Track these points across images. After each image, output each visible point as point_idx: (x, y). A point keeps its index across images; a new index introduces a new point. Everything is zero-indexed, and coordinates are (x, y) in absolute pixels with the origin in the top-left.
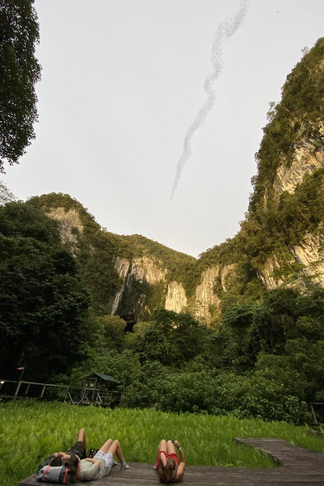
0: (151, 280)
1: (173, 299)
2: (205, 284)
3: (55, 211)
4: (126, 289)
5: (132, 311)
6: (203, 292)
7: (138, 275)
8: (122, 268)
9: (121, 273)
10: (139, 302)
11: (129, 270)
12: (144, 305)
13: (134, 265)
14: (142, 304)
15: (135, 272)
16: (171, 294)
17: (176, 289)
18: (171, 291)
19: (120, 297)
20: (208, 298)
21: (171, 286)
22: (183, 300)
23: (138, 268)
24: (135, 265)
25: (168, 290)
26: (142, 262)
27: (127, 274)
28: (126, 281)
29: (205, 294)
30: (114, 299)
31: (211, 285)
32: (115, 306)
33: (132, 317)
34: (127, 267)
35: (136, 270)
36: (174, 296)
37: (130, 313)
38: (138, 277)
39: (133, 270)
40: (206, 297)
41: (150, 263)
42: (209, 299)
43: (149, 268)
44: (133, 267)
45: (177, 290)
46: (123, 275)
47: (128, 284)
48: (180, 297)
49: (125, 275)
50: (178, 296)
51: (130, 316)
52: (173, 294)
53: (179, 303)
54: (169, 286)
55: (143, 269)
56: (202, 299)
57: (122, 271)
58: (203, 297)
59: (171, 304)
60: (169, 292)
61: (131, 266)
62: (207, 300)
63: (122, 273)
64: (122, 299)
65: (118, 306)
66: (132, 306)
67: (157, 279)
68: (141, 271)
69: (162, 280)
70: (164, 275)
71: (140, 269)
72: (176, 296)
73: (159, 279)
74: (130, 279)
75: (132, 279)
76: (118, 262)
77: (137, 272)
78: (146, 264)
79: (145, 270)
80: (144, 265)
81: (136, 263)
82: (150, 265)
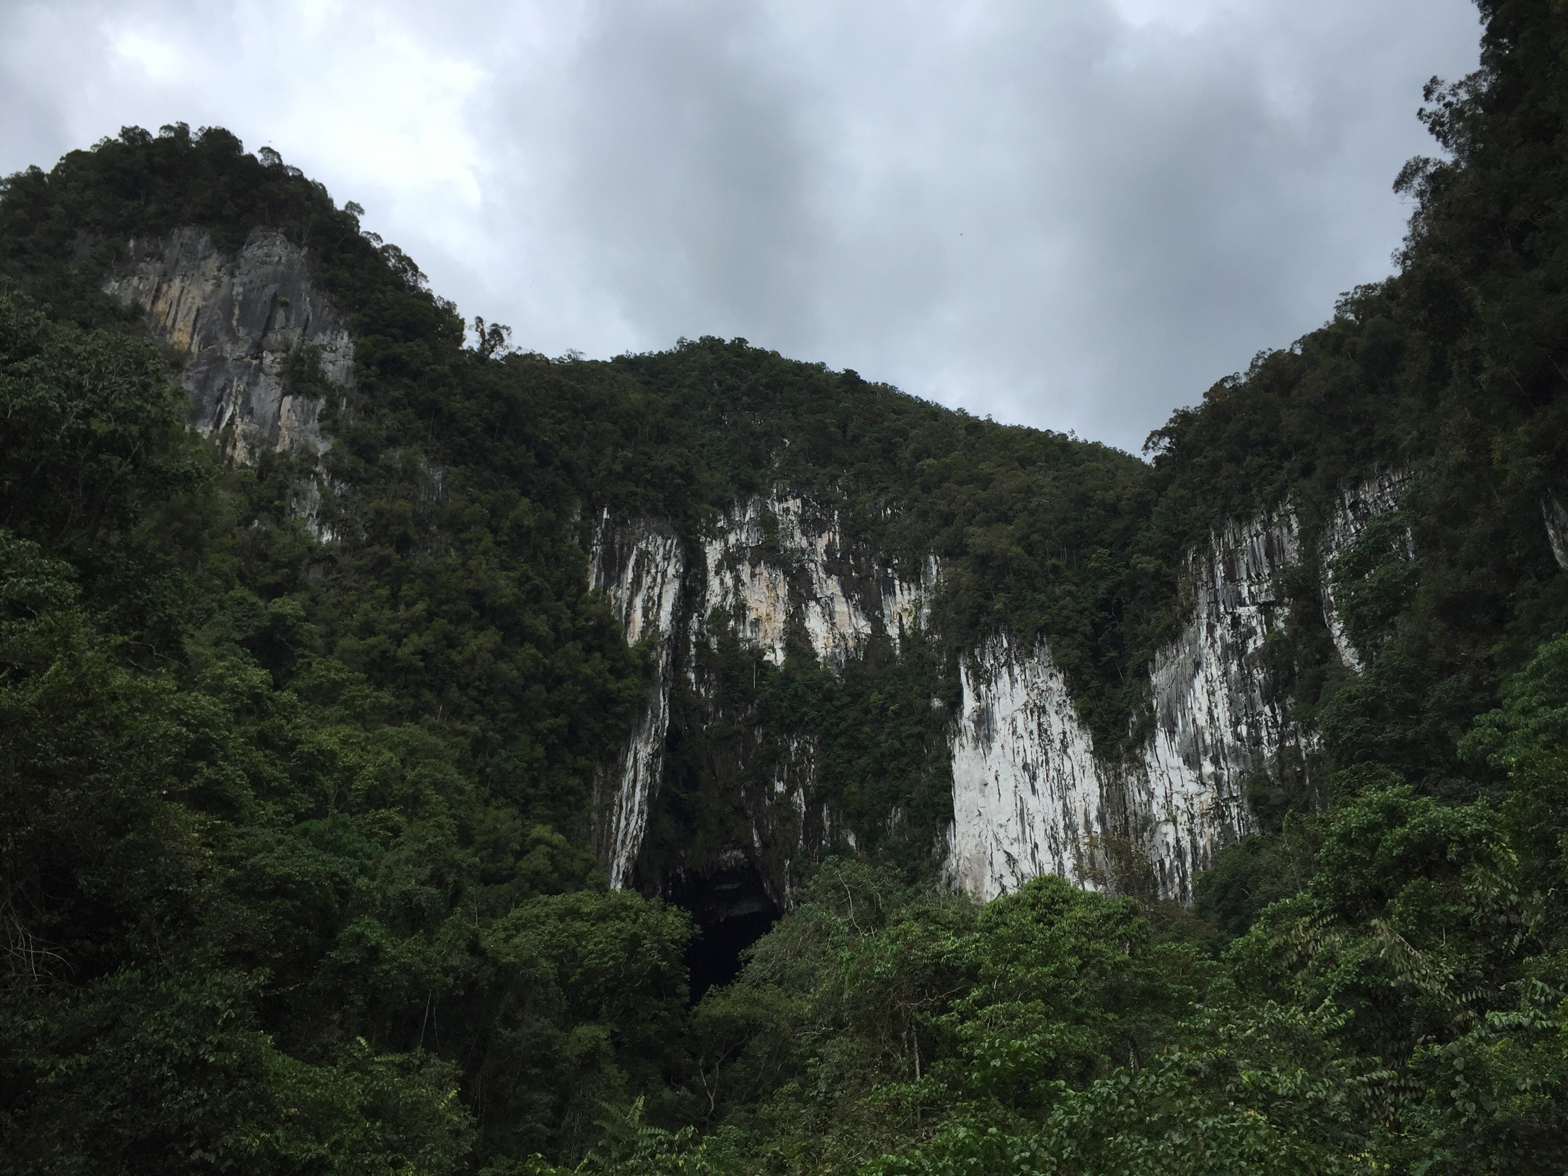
0: (843, 637)
1: (996, 746)
2: (1211, 629)
3: (161, 258)
4: (685, 707)
5: (748, 848)
6: (1199, 681)
7: (752, 615)
9: (638, 616)
10: (780, 787)
11: (683, 586)
12: (814, 803)
13: (713, 553)
14: (799, 798)
15: (730, 599)
16: (984, 718)
17: (1013, 681)
18: (979, 697)
19: (650, 767)
20: (1235, 723)
21: (975, 670)
22: (1065, 746)
23: (745, 571)
24: (726, 552)
25: (960, 695)
26: (768, 523)
27: (681, 617)
28: (677, 663)
29: (1211, 693)
30: (616, 786)
31: (1252, 632)
32: (631, 822)
33: (749, 878)
34: (671, 571)
35: (738, 580)
36: (1002, 727)
37: (730, 856)
38: (756, 623)
39: (714, 583)
40: (1222, 713)
41: (819, 525)
42: (1243, 729)
43: (821, 557)
44: (711, 563)
45: (1020, 685)
46: (650, 623)
47: (692, 676)
48: (1042, 731)
49: (665, 621)
50: (1033, 726)
51: (733, 874)
52: (998, 716)
53: (1041, 773)
54: (963, 670)
55: (779, 573)
56: (1191, 729)
57: (638, 602)
58: (1202, 719)
59: (991, 780)
60: (969, 703)
61: (693, 562)
62: (1228, 739)
63: (645, 615)
64: (669, 772)
65: (651, 822)
66: (739, 810)
67: (878, 626)
68: (772, 587)
69: (916, 631)
70: (925, 597)
71: (757, 571)
72: (1020, 730)
73: (893, 631)
74: (703, 646)
75: (714, 643)
76: (608, 543)
77: (745, 593)
78: (795, 541)
79: (797, 573)
80: (785, 545)
81: (732, 538)
82: (822, 543)
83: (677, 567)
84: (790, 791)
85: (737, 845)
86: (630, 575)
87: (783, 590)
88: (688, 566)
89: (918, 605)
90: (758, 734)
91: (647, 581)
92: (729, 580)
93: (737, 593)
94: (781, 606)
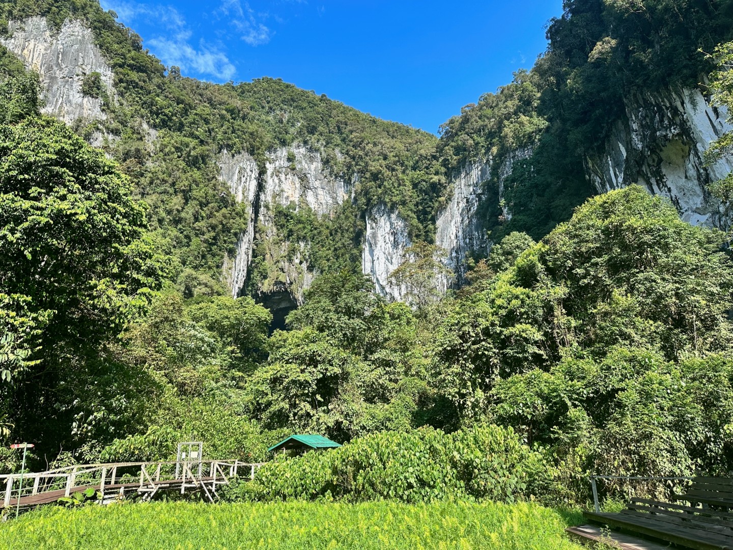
0: (321, 204)
1: (378, 246)
2: (458, 203)
5: (284, 284)
6: (453, 223)
7: (285, 195)
8: (239, 180)
9: (240, 193)
10: (297, 261)
11: (258, 182)
12: (310, 267)
13: (270, 167)
14: (304, 265)
15: (277, 188)
16: (374, 237)
17: (385, 222)
18: (372, 228)
19: (247, 253)
20: (465, 238)
21: (372, 218)
23: (283, 177)
24: (275, 169)
25: (365, 227)
26: (291, 157)
27: (257, 194)
28: (256, 212)
29: (457, 227)
31: (473, 204)
32: (239, 274)
33: (284, 294)
35: (280, 180)
36: (380, 240)
38: (287, 198)
39: (270, 181)
40: (460, 235)
41: (312, 160)
42: (468, 240)
43: (313, 173)
44: (269, 172)
45: (387, 224)
46: (245, 197)
47: (262, 218)
48: (395, 241)
49: (251, 197)
50: (392, 239)
51: (278, 294)
52: (379, 235)
54: (367, 219)
55: (296, 178)
57: (240, 188)
60: (369, 230)
61: (262, 172)
62: (462, 244)
63: (243, 193)
64: (254, 255)
65: (247, 273)
66: (281, 269)
67: (335, 200)
68: (293, 183)
69: (349, 202)
70: (353, 189)
71: (288, 177)
72: (387, 241)
73: (341, 202)
75: (271, 205)
76: (226, 164)
77: (283, 186)
78: (303, 165)
79: (303, 178)
80: (298, 167)
81: (277, 163)
82: (313, 167)
83: (255, 174)
84: (301, 262)
85: (281, 282)
86: (236, 177)
87: (298, 185)
88: (260, 174)
89: (350, 192)
91: (243, 179)
92: (277, 181)
93: (280, 186)
94: (297, 191)
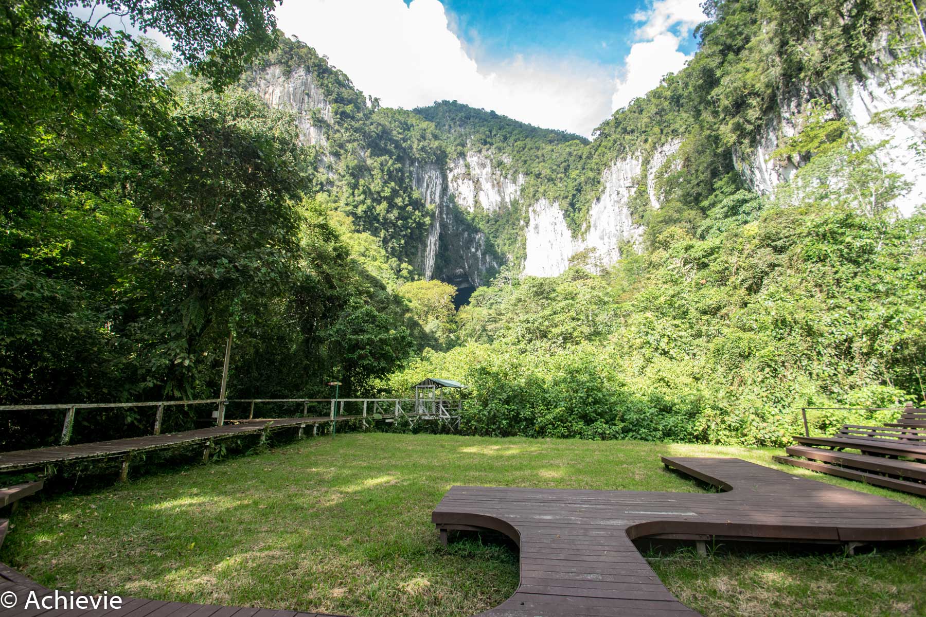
0: (492, 202)
1: (540, 235)
2: (610, 196)
4: (444, 226)
5: (464, 268)
8: (428, 186)
9: (428, 199)
10: (473, 250)
11: (442, 188)
12: (484, 254)
13: (450, 176)
14: (479, 253)
15: (456, 191)
16: (536, 227)
17: (546, 215)
18: (535, 220)
19: (435, 244)
20: (616, 226)
21: (534, 211)
22: (562, 235)
23: (460, 182)
24: (454, 176)
25: (529, 220)
26: (467, 166)
27: (441, 198)
28: (441, 212)
29: (609, 217)
30: (425, 250)
31: (624, 196)
32: (430, 262)
33: (465, 277)
34: (437, 183)
35: (458, 185)
36: (542, 230)
37: (459, 271)
38: (464, 199)
39: (451, 186)
40: (612, 223)
41: (483, 166)
42: (618, 228)
43: (484, 176)
44: (449, 180)
45: (548, 216)
46: (432, 200)
47: (445, 217)
48: (555, 230)
49: (437, 200)
50: (552, 229)
51: (460, 276)
52: (541, 226)
53: (554, 243)
54: (531, 212)
55: (471, 182)
56: (602, 228)
57: (429, 193)
58: (606, 225)
59: (539, 245)
60: (532, 223)
61: (445, 178)
62: (613, 230)
63: (431, 198)
64: (440, 247)
65: (436, 261)
66: (461, 257)
67: (503, 198)
68: (469, 187)
69: (515, 199)
70: (519, 189)
71: (464, 182)
72: (548, 230)
73: (507, 200)
74: (448, 207)
75: (451, 206)
76: (418, 174)
77: (460, 189)
78: (476, 171)
79: (477, 182)
80: (473, 172)
81: (455, 171)
82: (484, 171)
83: (440, 181)
84: (477, 250)
85: (461, 267)
86: (425, 185)
87: (472, 187)
88: (443, 181)
89: (516, 191)
90: (466, 235)
91: (431, 186)
92: (455, 185)
93: (458, 189)
94: (472, 193)
